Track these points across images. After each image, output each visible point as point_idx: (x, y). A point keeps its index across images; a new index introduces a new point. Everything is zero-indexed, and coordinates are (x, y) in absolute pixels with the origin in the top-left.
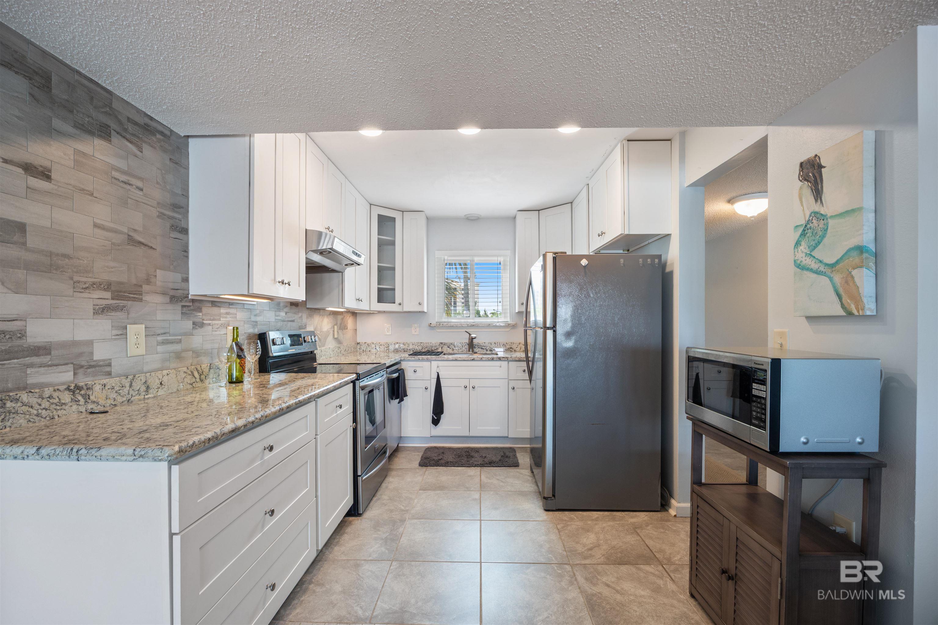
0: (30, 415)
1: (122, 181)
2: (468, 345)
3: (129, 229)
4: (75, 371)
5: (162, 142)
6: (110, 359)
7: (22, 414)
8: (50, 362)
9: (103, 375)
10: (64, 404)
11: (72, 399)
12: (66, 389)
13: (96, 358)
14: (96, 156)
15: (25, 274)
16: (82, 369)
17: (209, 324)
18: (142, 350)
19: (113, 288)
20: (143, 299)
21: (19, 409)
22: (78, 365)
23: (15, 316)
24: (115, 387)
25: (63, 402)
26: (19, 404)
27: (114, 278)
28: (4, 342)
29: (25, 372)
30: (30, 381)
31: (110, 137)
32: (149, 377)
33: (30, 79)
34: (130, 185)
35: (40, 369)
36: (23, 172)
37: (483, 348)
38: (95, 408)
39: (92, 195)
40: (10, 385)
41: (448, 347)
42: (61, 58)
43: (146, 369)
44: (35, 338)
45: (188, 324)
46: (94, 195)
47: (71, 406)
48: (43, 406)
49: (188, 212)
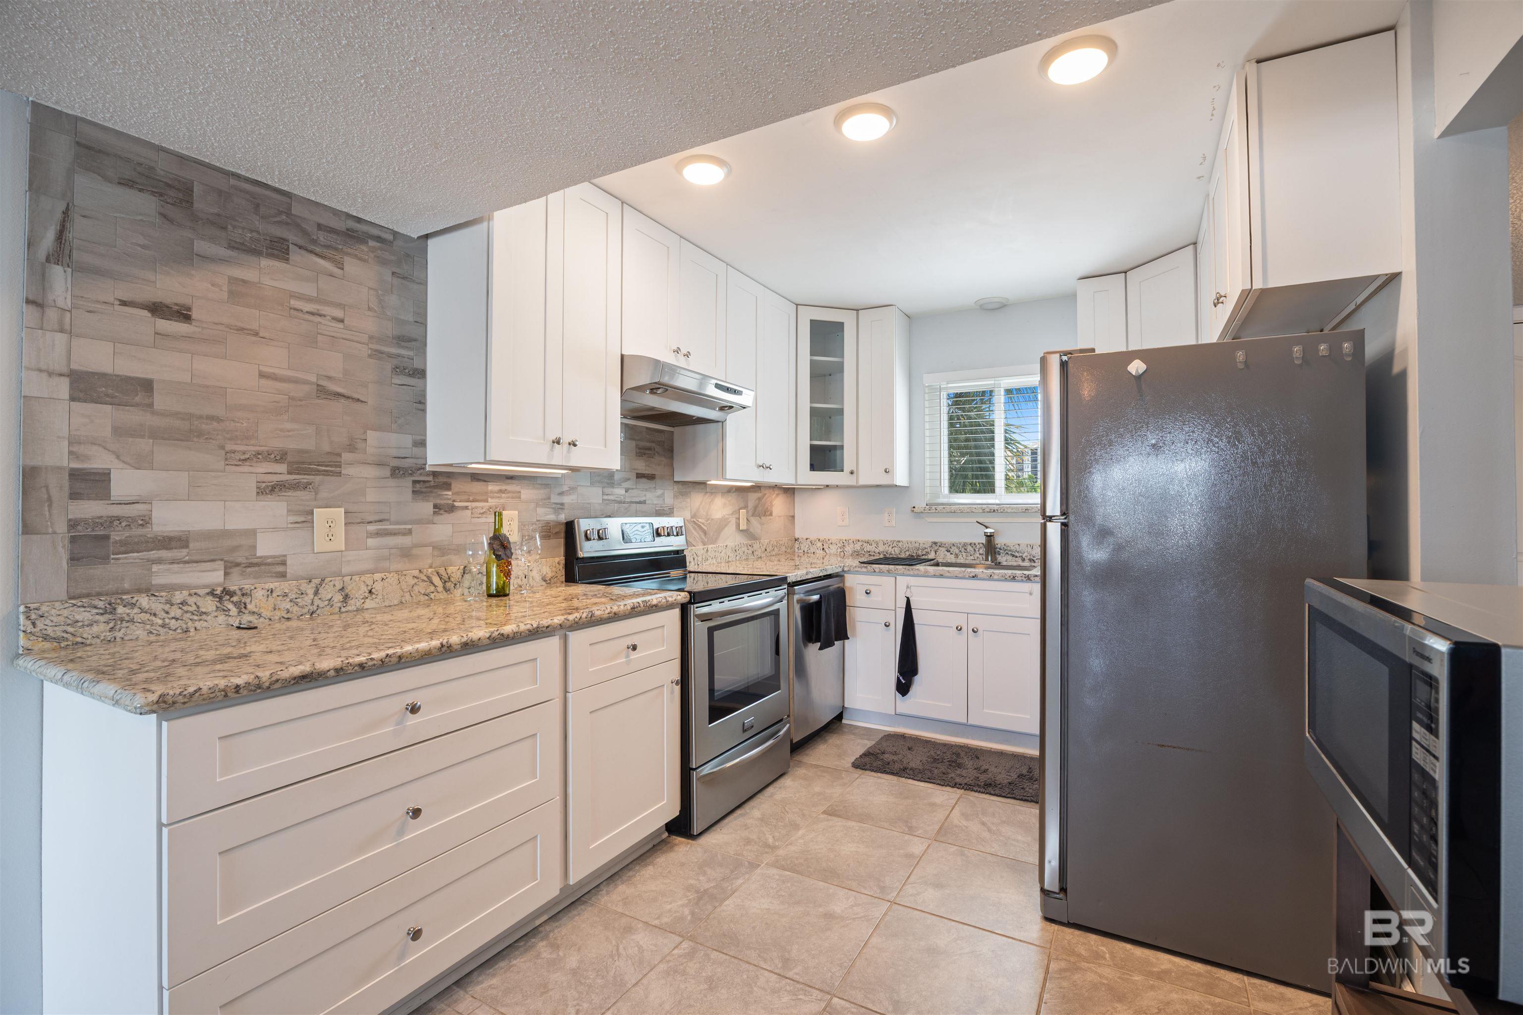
0: (152, 625)
1: (307, 312)
2: (985, 547)
3: (319, 376)
4: (227, 571)
5: (379, 252)
6: (285, 556)
7: (140, 623)
8: (187, 558)
9: (272, 577)
10: (204, 613)
11: (217, 607)
12: (208, 594)
13: (259, 553)
14: (264, 283)
15: (152, 444)
16: (238, 568)
17: (466, 508)
18: (339, 543)
19: (289, 458)
20: (343, 472)
21: (135, 616)
22: (232, 562)
23: (134, 498)
24: (290, 594)
25: (204, 610)
26: (136, 610)
27: (291, 445)
28: (119, 531)
29: (150, 569)
30: (157, 581)
31: (288, 254)
32: (349, 582)
33: (161, 195)
34: (320, 315)
35: (171, 566)
36: (149, 315)
37: (1017, 554)
38: (256, 621)
39: (256, 334)
40: (127, 586)
41: (948, 551)
42: (207, 161)
43: (345, 570)
44: (165, 525)
45: (426, 508)
46: (261, 334)
47: (217, 617)
48: (172, 614)
49: (426, 345)
